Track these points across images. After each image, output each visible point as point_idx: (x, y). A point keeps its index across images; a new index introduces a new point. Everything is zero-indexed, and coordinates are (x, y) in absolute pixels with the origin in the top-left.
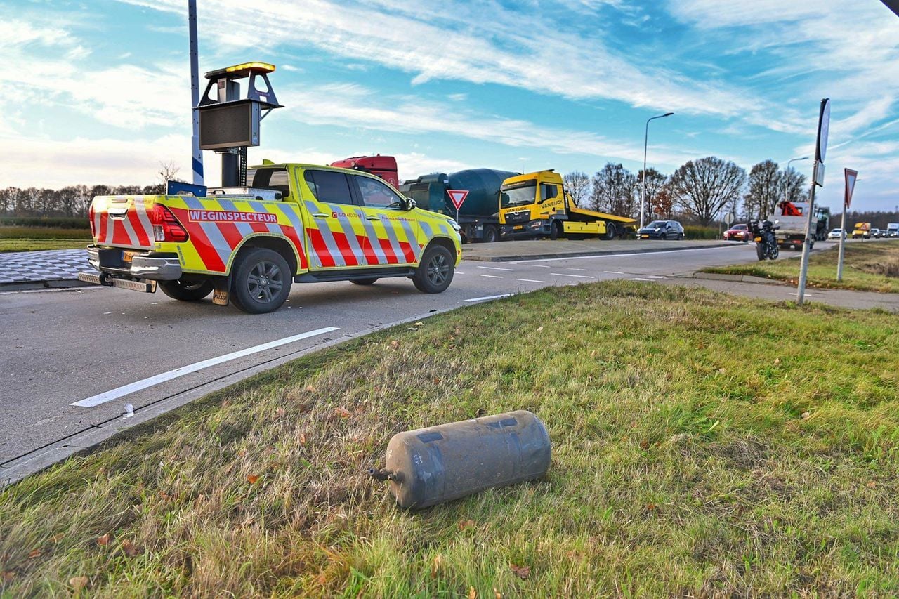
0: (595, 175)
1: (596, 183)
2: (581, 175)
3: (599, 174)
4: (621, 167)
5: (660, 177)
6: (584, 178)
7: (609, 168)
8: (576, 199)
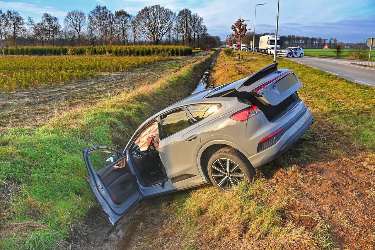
0: (89, 13)
1: (91, 18)
2: (80, 12)
3: (92, 12)
4: (106, 8)
5: (129, 16)
6: (82, 14)
7: (98, 8)
8: (78, 29)
